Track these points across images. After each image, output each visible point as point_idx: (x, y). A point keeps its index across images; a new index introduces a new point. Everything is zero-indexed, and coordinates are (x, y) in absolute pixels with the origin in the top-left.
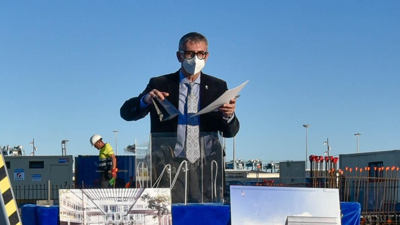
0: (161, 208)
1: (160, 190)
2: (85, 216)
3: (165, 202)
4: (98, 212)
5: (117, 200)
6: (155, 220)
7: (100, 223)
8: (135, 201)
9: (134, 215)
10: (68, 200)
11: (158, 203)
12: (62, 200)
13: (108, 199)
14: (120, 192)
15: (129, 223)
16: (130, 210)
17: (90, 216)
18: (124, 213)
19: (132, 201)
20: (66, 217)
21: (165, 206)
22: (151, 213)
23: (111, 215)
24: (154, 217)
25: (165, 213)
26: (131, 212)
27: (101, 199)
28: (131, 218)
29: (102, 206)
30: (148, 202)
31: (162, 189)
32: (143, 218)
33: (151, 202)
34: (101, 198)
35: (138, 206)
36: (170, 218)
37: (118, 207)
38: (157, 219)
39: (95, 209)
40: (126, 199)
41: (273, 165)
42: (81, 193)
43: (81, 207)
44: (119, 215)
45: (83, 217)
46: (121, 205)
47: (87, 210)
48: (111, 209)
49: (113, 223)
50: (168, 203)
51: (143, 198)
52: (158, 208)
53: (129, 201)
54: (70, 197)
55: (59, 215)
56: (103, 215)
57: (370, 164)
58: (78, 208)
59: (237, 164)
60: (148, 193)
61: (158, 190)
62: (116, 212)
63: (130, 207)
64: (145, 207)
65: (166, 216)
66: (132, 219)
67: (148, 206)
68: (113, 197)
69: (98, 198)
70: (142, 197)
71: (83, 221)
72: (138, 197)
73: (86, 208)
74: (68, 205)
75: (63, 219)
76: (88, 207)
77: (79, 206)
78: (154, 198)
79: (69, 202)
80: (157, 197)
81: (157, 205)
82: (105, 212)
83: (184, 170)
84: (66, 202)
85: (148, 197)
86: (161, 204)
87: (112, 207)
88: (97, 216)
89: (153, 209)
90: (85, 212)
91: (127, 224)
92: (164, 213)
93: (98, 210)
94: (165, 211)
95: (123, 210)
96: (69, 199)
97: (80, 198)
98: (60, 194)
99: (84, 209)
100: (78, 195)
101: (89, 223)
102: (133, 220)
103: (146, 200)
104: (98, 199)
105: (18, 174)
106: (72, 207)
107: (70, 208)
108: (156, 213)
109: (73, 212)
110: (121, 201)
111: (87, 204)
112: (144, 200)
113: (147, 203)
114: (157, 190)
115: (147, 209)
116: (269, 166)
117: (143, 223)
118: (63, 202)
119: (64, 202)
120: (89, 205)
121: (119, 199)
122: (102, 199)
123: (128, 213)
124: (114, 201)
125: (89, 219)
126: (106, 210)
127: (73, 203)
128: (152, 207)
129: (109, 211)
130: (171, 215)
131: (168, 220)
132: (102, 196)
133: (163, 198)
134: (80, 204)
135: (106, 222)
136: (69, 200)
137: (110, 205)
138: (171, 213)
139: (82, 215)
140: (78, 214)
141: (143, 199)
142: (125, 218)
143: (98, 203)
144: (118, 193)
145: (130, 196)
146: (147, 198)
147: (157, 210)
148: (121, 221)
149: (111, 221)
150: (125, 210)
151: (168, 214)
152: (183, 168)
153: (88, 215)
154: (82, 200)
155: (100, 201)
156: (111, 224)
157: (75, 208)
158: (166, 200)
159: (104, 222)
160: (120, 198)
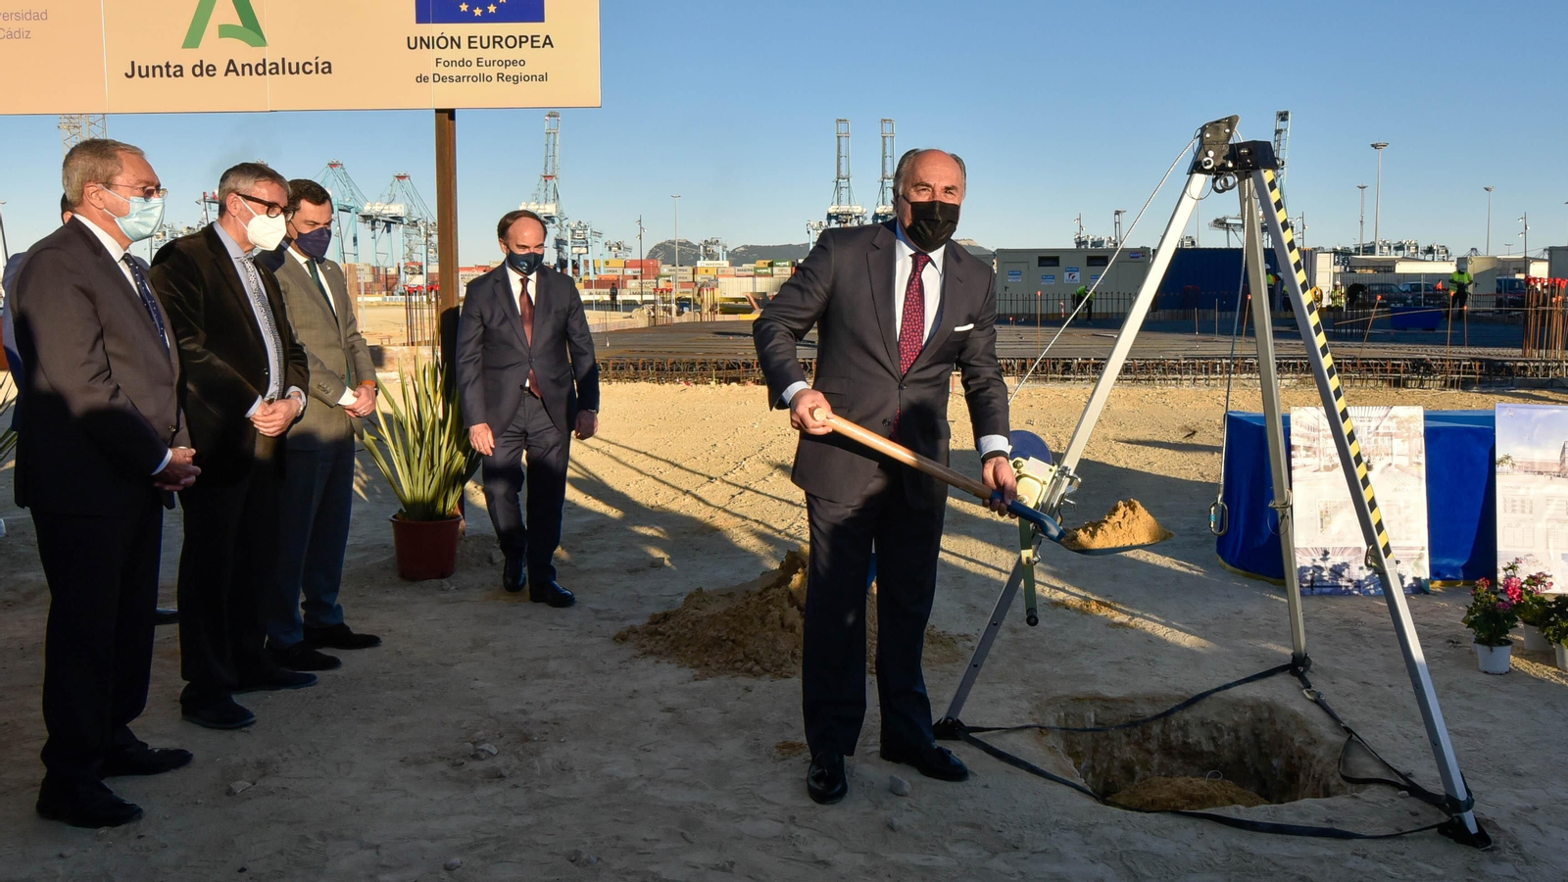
0: (1412, 430)
1: (1410, 409)
2: (1321, 439)
8: (1381, 421)
10: (1300, 419)
19: (1377, 421)
20: (1298, 440)
21: (1416, 428)
22: (1399, 436)
28: (1376, 441)
30: (1396, 423)
33: (1400, 423)
35: (1384, 428)
38: (1407, 443)
40: (1370, 419)
41: (1435, 248)
42: (1316, 411)
43: (1316, 429)
46: (1364, 426)
47: (1323, 431)
50: (1421, 425)
52: (1408, 430)
53: (1375, 422)
54: (1302, 416)
55: (1290, 437)
58: (1312, 428)
59: (1381, 247)
60: (1395, 413)
63: (1375, 429)
64: (1393, 429)
67: (1397, 427)
70: (1390, 417)
72: (1385, 417)
74: (1301, 426)
75: (1294, 442)
76: (1324, 428)
78: (1404, 419)
79: (1301, 422)
80: (1406, 416)
81: (1407, 426)
84: (1299, 422)
85: (1397, 417)
86: (1412, 426)
90: (1321, 433)
92: (1414, 436)
94: (1416, 434)
97: (1316, 418)
98: (1293, 412)
99: (1319, 431)
100: (1313, 414)
101: (1326, 447)
103: (1394, 420)
107: (1301, 429)
109: (1308, 433)
110: (1365, 422)
111: (1324, 425)
112: (1392, 420)
114: (1406, 408)
115: (1395, 431)
116: (1430, 250)
118: (1295, 422)
119: (1297, 422)
123: (1372, 436)
125: (1326, 443)
128: (1401, 429)
131: (1419, 444)
133: (1412, 418)
134: (1315, 424)
138: (1422, 436)
139: (1318, 437)
140: (1313, 437)
142: (1369, 441)
144: (1361, 412)
145: (1375, 416)
148: (1363, 444)
150: (1369, 432)
153: (1324, 438)
154: (1319, 419)
157: (1308, 429)
158: (1418, 421)
160: (1363, 417)
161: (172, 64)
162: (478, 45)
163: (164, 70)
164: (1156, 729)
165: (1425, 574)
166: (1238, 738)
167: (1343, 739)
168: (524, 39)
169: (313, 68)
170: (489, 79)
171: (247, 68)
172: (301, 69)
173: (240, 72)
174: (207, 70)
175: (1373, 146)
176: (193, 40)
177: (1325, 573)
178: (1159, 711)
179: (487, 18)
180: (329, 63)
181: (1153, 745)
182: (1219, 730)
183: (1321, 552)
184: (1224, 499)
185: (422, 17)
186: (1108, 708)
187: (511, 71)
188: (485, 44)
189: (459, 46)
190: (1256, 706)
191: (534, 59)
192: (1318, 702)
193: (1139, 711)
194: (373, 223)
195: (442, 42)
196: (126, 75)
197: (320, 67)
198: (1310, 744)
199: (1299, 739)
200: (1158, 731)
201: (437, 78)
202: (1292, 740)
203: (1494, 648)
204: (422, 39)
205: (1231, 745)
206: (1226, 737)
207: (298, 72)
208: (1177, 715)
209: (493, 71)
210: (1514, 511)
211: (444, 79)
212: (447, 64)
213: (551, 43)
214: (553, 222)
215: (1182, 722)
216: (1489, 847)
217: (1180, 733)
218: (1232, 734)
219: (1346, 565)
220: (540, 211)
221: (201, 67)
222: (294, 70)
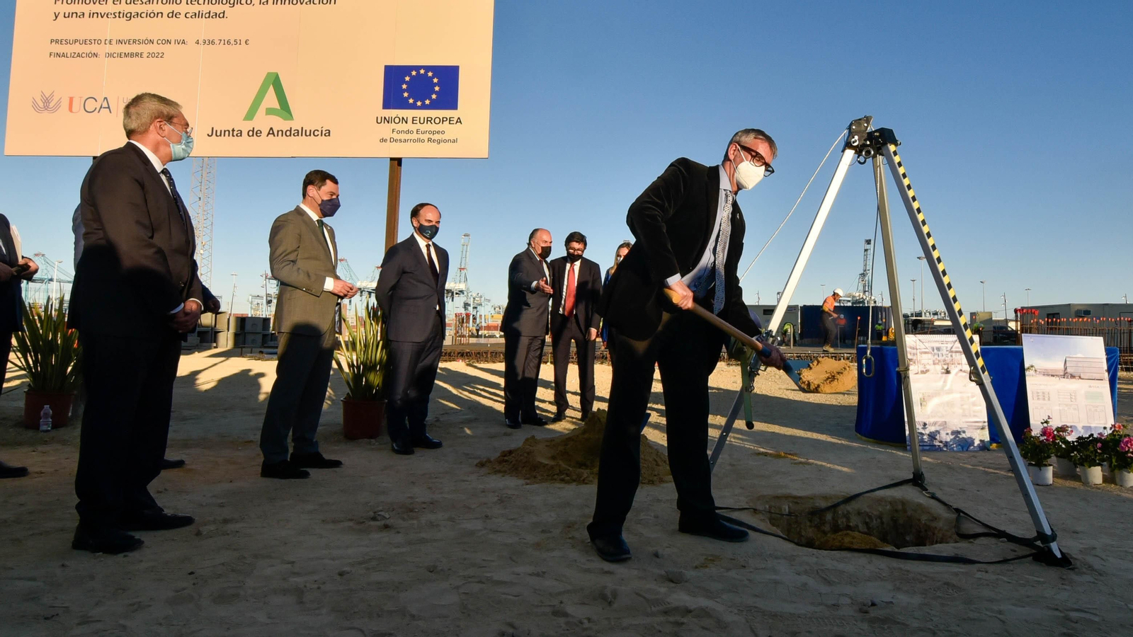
7: (929, 359)
8: (954, 344)
9: (954, 354)
13: (936, 342)
15: (950, 360)
17: (923, 354)
23: (937, 354)
28: (951, 356)
29: (930, 347)
32: (960, 356)
35: (956, 348)
40: (947, 342)
44: (943, 354)
46: (944, 347)
53: (949, 344)
54: (910, 340)
56: (930, 353)
57: (1048, 316)
59: (925, 313)
62: (940, 351)
63: (951, 349)
72: (956, 341)
77: (917, 347)
79: (911, 344)
87: (939, 348)
88: (927, 354)
90: (918, 351)
93: (927, 350)
98: (906, 338)
100: (913, 339)
101: (921, 359)
104: (927, 342)
118: (907, 344)
123: (949, 353)
124: (940, 343)
125: (918, 356)
126: (933, 350)
129: (935, 351)
132: (930, 340)
134: (914, 345)
137: (936, 347)
139: (916, 354)
140: (913, 353)
142: (947, 356)
143: (927, 345)
144: (941, 338)
145: (950, 340)
149: (937, 358)
150: (947, 351)
153: (920, 354)
159: (932, 359)
160: (943, 341)
161: (236, 129)
162: (418, 122)
163: (231, 132)
164: (829, 516)
165: (987, 438)
166: (882, 523)
167: (954, 516)
168: (445, 119)
169: (320, 133)
170: (423, 141)
171: (280, 133)
172: (313, 133)
173: (276, 134)
174: (257, 133)
176: (250, 116)
177: (925, 437)
178: (830, 504)
179: (424, 107)
180: (329, 131)
181: (827, 528)
182: (870, 517)
183: (922, 424)
184: (871, 354)
185: (387, 105)
186: (797, 503)
187: (436, 137)
188: (422, 122)
189: (406, 122)
190: (893, 502)
191: (450, 130)
192: (933, 497)
193: (817, 504)
194: (361, 292)
195: (397, 120)
196: (208, 135)
197: (324, 132)
198: (932, 521)
199: (924, 518)
200: (830, 518)
201: (392, 140)
202: (919, 520)
203: (1042, 468)
204: (385, 118)
205: (877, 527)
206: (875, 522)
207: (310, 135)
208: (842, 507)
209: (425, 137)
210: (1038, 399)
211: (396, 141)
212: (399, 132)
213: (460, 122)
214: (463, 294)
215: (846, 513)
216: (1070, 567)
217: (844, 520)
218: (879, 520)
219: (938, 432)
220: (456, 288)
221: (253, 131)
222: (308, 134)
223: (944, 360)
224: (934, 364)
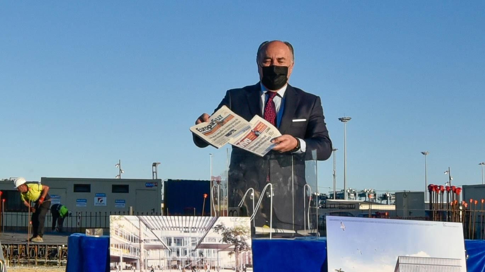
0: (238, 243)
1: (237, 220)
2: (143, 250)
3: (244, 235)
4: (159, 245)
5: (183, 230)
6: (230, 257)
7: (161, 259)
8: (206, 232)
9: (205, 250)
10: (121, 229)
11: (235, 236)
12: (113, 229)
13: (172, 229)
14: (188, 221)
15: (198, 261)
16: (199, 244)
17: (149, 251)
18: (192, 248)
19: (202, 232)
20: (118, 251)
21: (244, 240)
22: (225, 248)
23: (176, 249)
24: (230, 254)
25: (244, 248)
26: (200, 246)
27: (162, 229)
28: (201, 254)
29: (164, 237)
30: (223, 234)
31: (240, 219)
32: (216, 254)
33: (227, 234)
34: (163, 227)
35: (210, 239)
36: (250, 255)
37: (185, 240)
38: (234, 255)
39: (155, 242)
40: (194, 230)
41: (388, 195)
42: (138, 220)
43: (137, 239)
44: (186, 250)
45: (140, 251)
46: (188, 237)
47: (145, 242)
48: (175, 242)
49: (178, 259)
50: (248, 236)
51: (216, 229)
52: (235, 242)
53: (199, 232)
54: (123, 225)
55: (109, 248)
56: (164, 249)
58: (133, 240)
59: (349, 194)
60: (222, 223)
61: (235, 219)
62: (181, 245)
63: (200, 241)
64: (219, 241)
65: (244, 252)
66: (201, 256)
67: (223, 239)
68: (178, 227)
69: (160, 227)
70: (215, 227)
71: (140, 256)
72: (210, 228)
73: (143, 240)
74: (121, 236)
75: (113, 254)
76: (146, 238)
77: (134, 238)
78: (231, 230)
79: (122, 231)
80: (233, 228)
81: (233, 238)
82: (168, 245)
83: (268, 196)
84: (119, 231)
85: (223, 227)
86: (239, 238)
87: (177, 239)
88: (157, 250)
89: (228, 243)
90: (143, 244)
91: (195, 261)
92: (242, 248)
93: (158, 243)
94: (244, 246)
95: (191, 243)
96: (123, 227)
97: (137, 227)
98: (111, 221)
99: (140, 241)
100: (134, 224)
101: (147, 259)
102: (203, 256)
103: (220, 231)
104: (159, 229)
105: (99, 199)
106: (126, 239)
107: (123, 239)
108: (233, 248)
109: (127, 244)
110: (188, 232)
111: (146, 235)
112: (218, 231)
113: (221, 236)
114: (233, 219)
115: (221, 243)
116: (385, 197)
117: (216, 261)
118: (114, 232)
119: (116, 231)
120: (148, 236)
121: (185, 230)
122: (164, 229)
123: (197, 248)
124: (179, 231)
125: (147, 254)
126: (170, 244)
127: (127, 234)
128: (228, 241)
129: (173, 244)
130: (251, 251)
131: (247, 257)
132: (165, 226)
133: (241, 229)
134: (136, 234)
135: (168, 258)
136: (123, 229)
137: (174, 237)
138: (251, 249)
139: (139, 249)
140: (134, 248)
141: (216, 231)
142: (193, 254)
143: (159, 233)
144: (184, 222)
145: (200, 226)
146: (221, 228)
147: (234, 245)
148: (188, 257)
149: (176, 257)
150: (193, 244)
151: (248, 250)
152: (268, 193)
153: (145, 249)
154: (139, 229)
155: (162, 231)
156: (175, 261)
157: (130, 240)
158: (245, 232)
159: (167, 258)
160: (187, 228)
175: (340, 119)
223: (188, 261)
224: (169, 267)
